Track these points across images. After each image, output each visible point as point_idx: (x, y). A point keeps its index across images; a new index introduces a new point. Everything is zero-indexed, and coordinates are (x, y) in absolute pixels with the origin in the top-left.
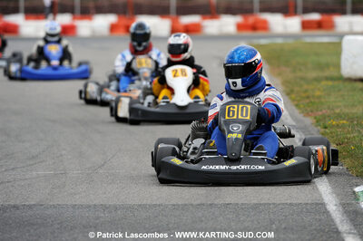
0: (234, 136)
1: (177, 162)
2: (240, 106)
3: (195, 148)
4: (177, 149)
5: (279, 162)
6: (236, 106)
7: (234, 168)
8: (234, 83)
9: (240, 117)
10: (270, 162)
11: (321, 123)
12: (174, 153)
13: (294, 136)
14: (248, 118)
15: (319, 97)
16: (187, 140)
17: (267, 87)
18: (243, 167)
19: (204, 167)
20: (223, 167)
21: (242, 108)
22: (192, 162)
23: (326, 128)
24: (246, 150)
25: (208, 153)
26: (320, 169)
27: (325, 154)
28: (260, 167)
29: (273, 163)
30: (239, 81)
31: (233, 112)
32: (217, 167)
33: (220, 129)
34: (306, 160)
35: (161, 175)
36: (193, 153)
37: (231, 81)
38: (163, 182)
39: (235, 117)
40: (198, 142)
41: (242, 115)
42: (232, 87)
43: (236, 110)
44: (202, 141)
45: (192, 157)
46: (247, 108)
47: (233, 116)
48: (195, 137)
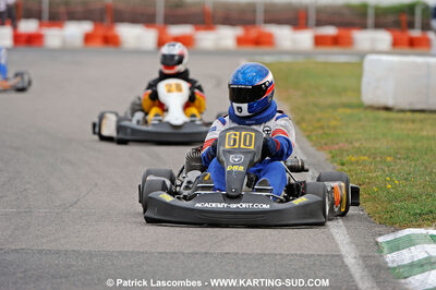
0: (235, 168)
1: (167, 198)
2: (243, 133)
3: (189, 182)
4: (168, 183)
5: (287, 200)
6: (238, 133)
7: (233, 206)
8: (238, 108)
9: (242, 146)
11: (338, 159)
12: (164, 188)
13: (307, 170)
14: (252, 147)
15: (335, 128)
16: (181, 171)
17: (278, 114)
18: (244, 206)
19: (198, 205)
20: (220, 206)
21: (245, 136)
22: (185, 198)
23: (343, 164)
24: (248, 185)
25: (203, 188)
26: (336, 210)
27: (344, 192)
28: (264, 206)
29: (281, 201)
30: (245, 106)
31: (235, 140)
32: (214, 205)
34: (320, 199)
35: (148, 214)
36: (187, 188)
37: (235, 105)
38: (149, 221)
39: (237, 146)
40: (194, 175)
41: (245, 144)
43: (237, 138)
44: (198, 173)
45: (186, 193)
46: (251, 136)
47: (234, 144)
48: (191, 168)
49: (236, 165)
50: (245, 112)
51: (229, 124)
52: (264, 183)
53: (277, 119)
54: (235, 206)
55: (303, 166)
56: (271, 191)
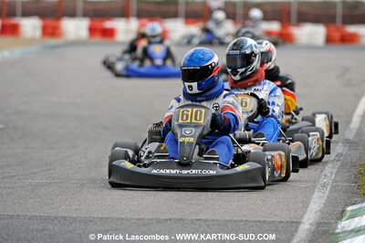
0: (187, 140)
1: (129, 165)
2: (195, 110)
3: (150, 152)
4: (131, 153)
5: (233, 166)
6: (190, 110)
7: (185, 172)
8: (190, 86)
9: (193, 121)
10: (223, 167)
12: (126, 157)
14: (202, 122)
16: (144, 143)
18: (194, 172)
19: (155, 171)
20: (173, 172)
21: (196, 112)
22: (145, 166)
25: (159, 157)
26: (276, 175)
27: (284, 160)
28: (211, 172)
29: (228, 168)
30: (195, 85)
31: (187, 116)
32: (168, 171)
33: (173, 132)
34: (259, 165)
35: (112, 179)
36: (148, 157)
37: (187, 84)
38: (114, 185)
39: (189, 121)
40: (153, 146)
41: (196, 119)
43: (190, 114)
44: (158, 145)
45: (146, 162)
46: (201, 112)
47: (187, 119)
48: (152, 141)
49: (188, 137)
50: (195, 90)
51: (184, 101)
52: (213, 153)
53: (225, 96)
54: (186, 172)
55: (250, 139)
56: (217, 159)
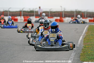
1: (40, 46)
3: (44, 44)
5: (62, 46)
7: (52, 47)
10: (60, 46)
12: (39, 45)
13: (65, 41)
16: (42, 42)
18: (54, 47)
19: (46, 47)
20: (50, 47)
22: (43, 46)
24: (55, 44)
25: (46, 44)
27: (72, 45)
28: (58, 47)
30: (54, 30)
35: (36, 49)
36: (43, 45)
37: (52, 30)
38: (37, 51)
40: (44, 42)
42: (53, 31)
44: (45, 42)
48: (44, 41)
49: (52, 40)
50: (54, 31)
